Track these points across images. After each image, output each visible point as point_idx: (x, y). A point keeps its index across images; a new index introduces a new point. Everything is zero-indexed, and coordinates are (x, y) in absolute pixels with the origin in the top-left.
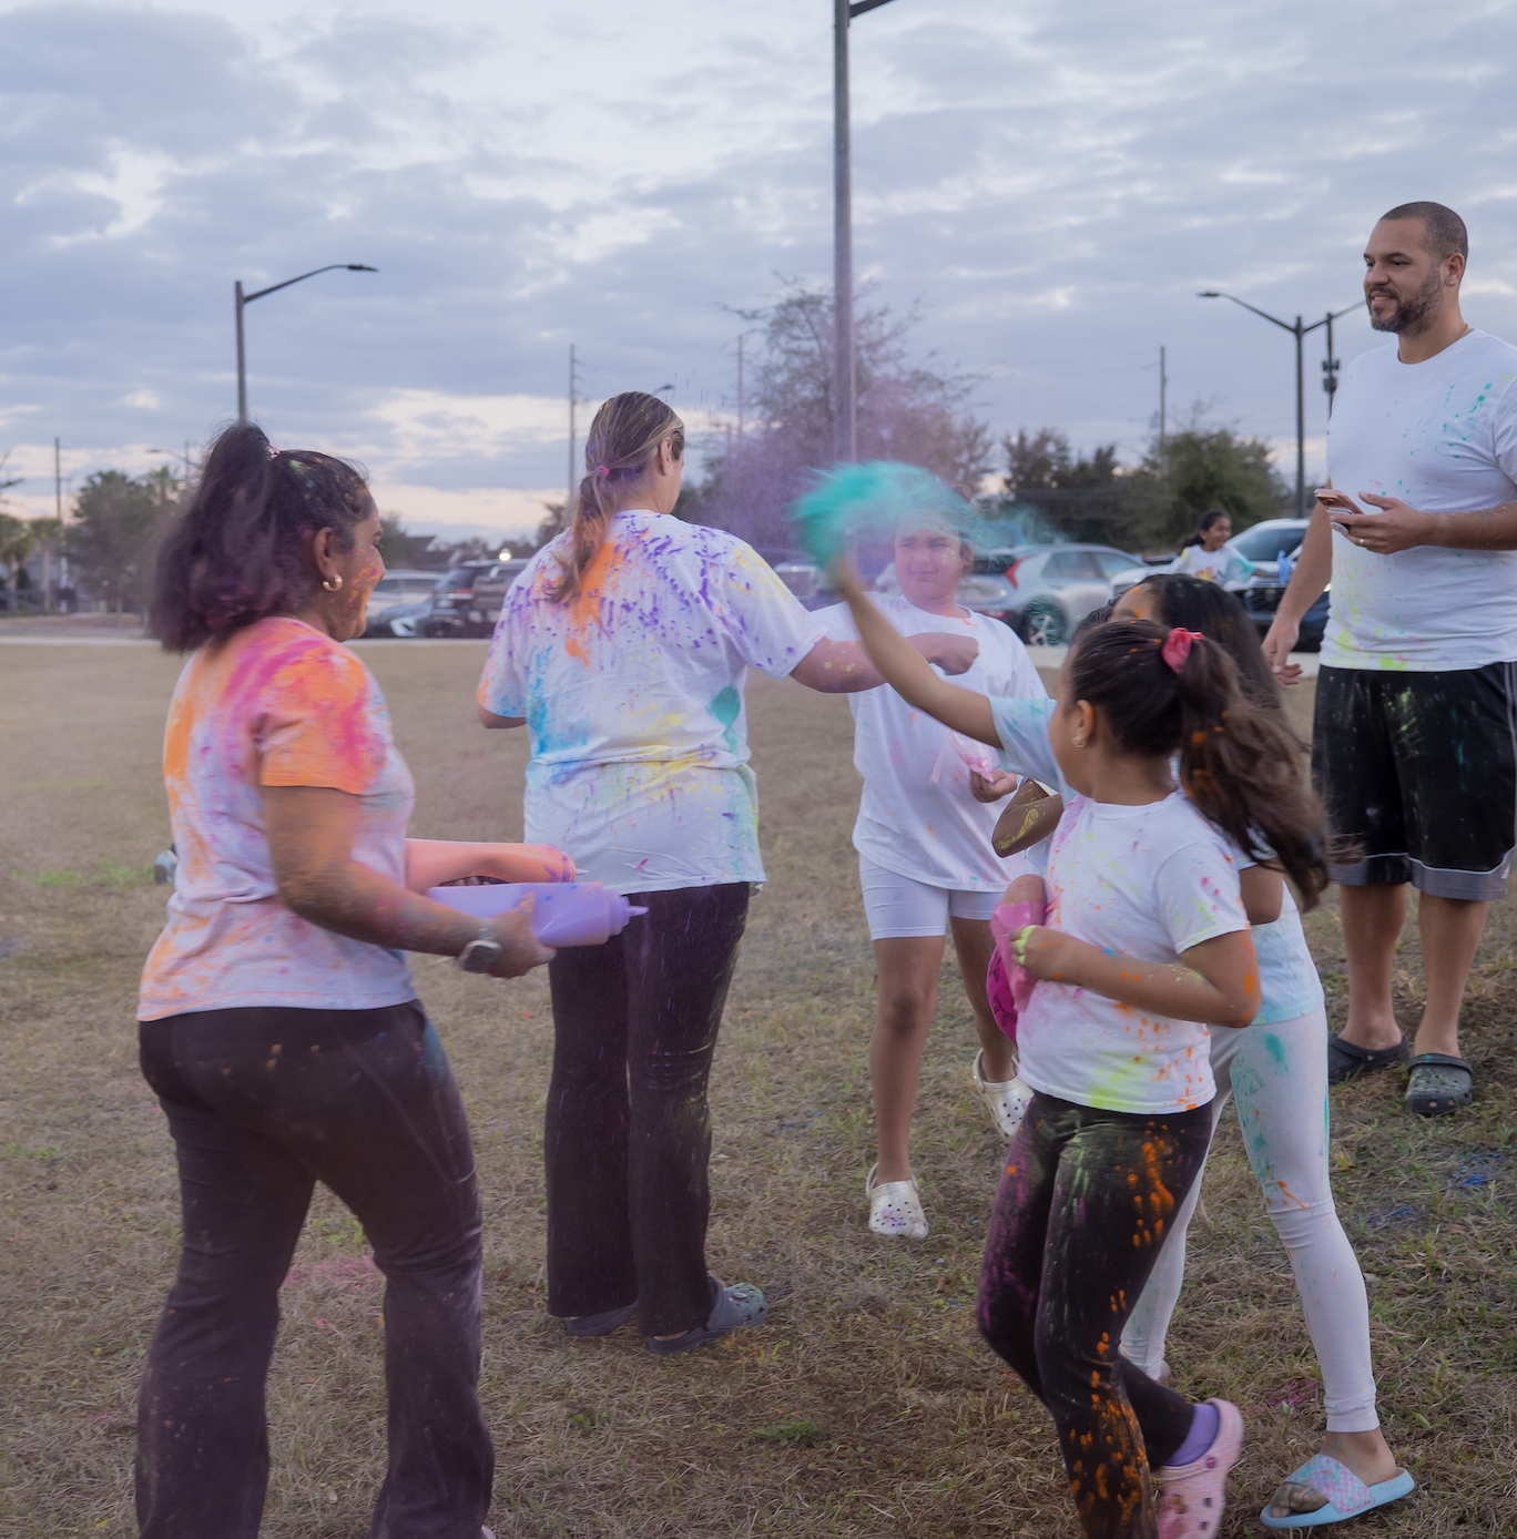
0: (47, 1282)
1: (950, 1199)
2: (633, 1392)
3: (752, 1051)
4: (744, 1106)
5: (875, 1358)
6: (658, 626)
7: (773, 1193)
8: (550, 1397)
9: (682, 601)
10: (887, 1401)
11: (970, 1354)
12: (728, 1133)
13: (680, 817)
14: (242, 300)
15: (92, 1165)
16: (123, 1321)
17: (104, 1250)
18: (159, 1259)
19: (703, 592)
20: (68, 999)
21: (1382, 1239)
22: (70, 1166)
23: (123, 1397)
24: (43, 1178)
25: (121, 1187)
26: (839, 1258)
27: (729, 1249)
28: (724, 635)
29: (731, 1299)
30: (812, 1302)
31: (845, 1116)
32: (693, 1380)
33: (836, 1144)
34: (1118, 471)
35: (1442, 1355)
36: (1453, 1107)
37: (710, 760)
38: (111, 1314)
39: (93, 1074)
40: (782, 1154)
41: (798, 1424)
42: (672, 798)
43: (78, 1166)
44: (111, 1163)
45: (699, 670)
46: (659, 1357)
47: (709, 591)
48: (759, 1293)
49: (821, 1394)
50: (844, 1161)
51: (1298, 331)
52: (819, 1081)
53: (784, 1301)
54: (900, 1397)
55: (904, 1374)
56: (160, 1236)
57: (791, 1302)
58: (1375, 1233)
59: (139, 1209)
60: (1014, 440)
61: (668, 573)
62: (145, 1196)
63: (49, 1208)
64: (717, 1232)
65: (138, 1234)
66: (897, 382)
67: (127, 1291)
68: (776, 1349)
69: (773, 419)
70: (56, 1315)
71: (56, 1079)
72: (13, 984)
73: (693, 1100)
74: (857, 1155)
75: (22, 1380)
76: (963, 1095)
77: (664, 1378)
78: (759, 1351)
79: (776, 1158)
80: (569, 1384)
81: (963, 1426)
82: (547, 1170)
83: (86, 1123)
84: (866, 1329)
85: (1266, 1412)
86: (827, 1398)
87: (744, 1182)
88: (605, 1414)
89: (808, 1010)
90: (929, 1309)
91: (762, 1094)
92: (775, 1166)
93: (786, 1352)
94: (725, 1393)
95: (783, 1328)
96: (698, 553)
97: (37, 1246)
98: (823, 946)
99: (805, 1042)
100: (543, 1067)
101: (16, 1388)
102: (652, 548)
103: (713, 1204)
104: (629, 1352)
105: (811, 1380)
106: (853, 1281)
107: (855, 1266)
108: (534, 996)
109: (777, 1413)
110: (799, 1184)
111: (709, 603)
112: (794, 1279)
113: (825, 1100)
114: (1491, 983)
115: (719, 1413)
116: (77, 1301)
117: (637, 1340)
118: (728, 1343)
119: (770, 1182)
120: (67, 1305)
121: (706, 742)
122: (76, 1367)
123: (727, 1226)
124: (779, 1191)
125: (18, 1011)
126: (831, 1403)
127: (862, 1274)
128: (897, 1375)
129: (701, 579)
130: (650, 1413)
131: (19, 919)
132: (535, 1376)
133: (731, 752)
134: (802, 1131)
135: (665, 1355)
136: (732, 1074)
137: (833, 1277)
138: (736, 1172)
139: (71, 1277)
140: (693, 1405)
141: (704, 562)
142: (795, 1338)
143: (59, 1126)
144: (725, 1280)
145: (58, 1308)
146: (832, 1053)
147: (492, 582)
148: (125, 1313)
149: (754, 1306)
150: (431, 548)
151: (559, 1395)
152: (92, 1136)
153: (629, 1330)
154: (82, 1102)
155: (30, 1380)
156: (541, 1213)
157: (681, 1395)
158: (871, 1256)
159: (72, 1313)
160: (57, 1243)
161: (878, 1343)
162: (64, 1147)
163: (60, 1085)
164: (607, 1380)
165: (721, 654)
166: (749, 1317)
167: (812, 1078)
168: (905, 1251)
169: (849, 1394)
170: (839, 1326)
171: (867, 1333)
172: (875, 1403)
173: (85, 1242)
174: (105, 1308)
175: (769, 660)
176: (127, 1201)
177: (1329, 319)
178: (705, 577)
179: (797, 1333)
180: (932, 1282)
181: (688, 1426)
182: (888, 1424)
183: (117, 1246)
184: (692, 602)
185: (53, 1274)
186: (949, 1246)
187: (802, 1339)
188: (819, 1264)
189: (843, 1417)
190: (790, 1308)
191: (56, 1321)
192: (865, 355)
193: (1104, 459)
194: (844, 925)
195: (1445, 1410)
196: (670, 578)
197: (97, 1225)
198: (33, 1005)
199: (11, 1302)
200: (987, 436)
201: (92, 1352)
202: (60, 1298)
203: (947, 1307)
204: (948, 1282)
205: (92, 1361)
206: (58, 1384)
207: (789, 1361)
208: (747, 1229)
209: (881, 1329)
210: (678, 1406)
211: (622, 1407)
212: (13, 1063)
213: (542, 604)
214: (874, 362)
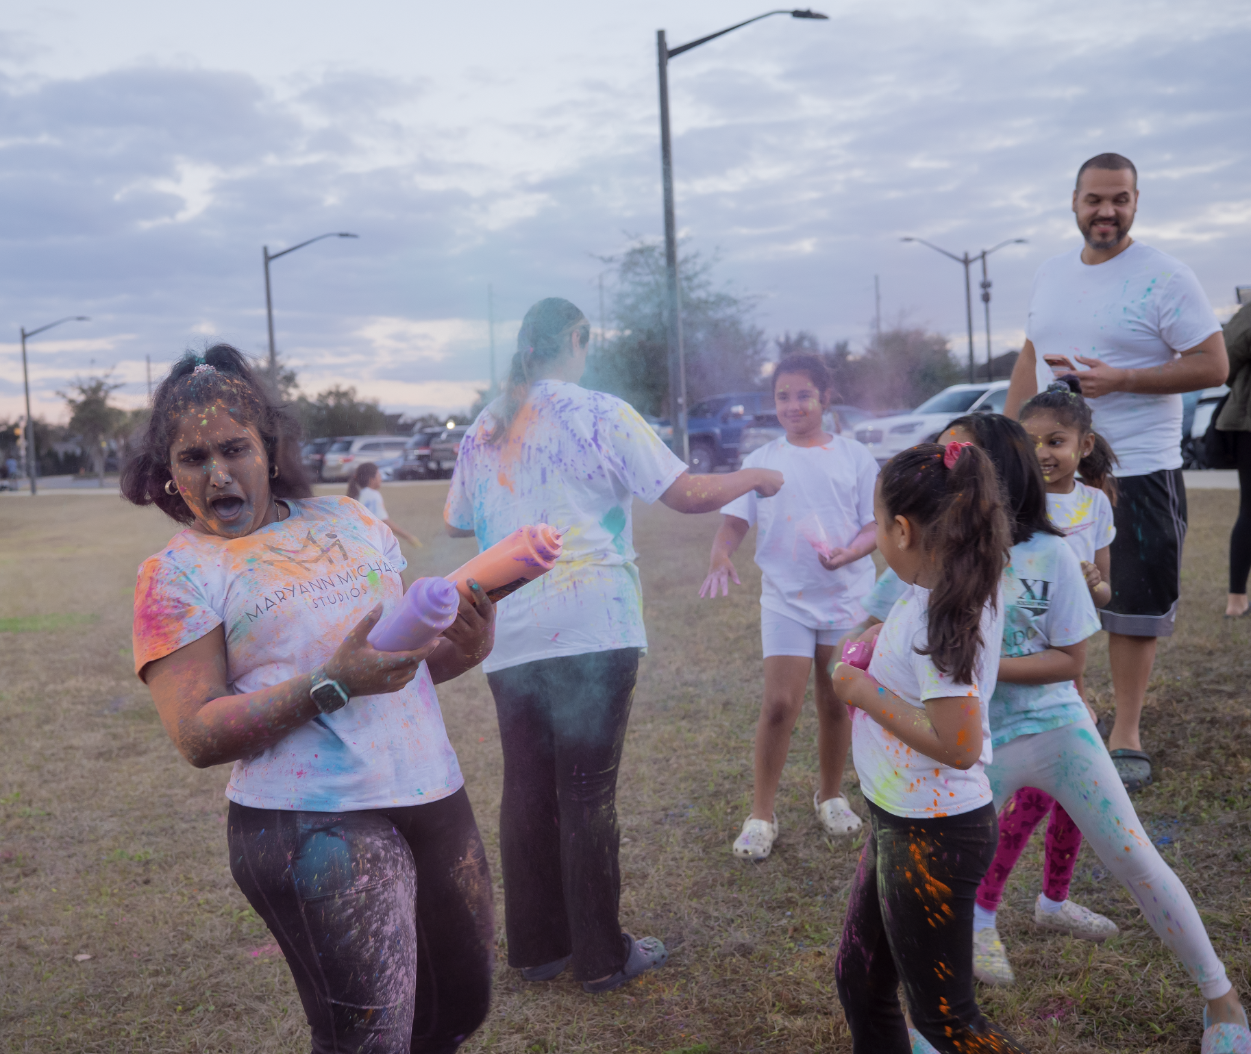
0: (142, 955)
1: (791, 867)
2: (574, 1025)
3: (642, 761)
4: (639, 802)
5: (748, 990)
6: (562, 464)
7: (664, 867)
8: (513, 1031)
9: (579, 445)
10: (760, 1024)
11: (818, 985)
12: (629, 823)
13: (581, 602)
14: (268, 259)
15: (176, 863)
16: (198, 984)
17: (184, 929)
18: (224, 934)
19: (595, 439)
20: (159, 740)
21: (1104, 887)
22: (160, 865)
23: (198, 1044)
24: (140, 875)
25: (196, 880)
26: (716, 914)
27: (636, 909)
28: (610, 471)
29: (641, 950)
30: (699, 949)
31: (711, 808)
32: (617, 1013)
33: (706, 828)
34: (850, 358)
35: (1162, 975)
36: (1141, 787)
37: (602, 559)
38: (189, 979)
39: (176, 795)
40: (668, 837)
41: (698, 1046)
42: (575, 587)
43: (165, 865)
44: (189, 861)
45: (593, 496)
46: (591, 995)
47: (599, 438)
48: (661, 945)
49: (711, 1021)
50: (713, 840)
51: (966, 262)
52: (690, 780)
53: (678, 949)
54: (769, 1020)
55: (771, 1003)
56: (225, 916)
57: (684, 949)
58: (1099, 882)
59: (210, 896)
60: (782, 339)
61: (569, 425)
62: (214, 885)
63: (144, 898)
64: (627, 897)
65: (209, 915)
66: (706, 302)
67: (201, 960)
68: (676, 986)
69: (626, 327)
70: (149, 981)
71: (150, 799)
72: (120, 730)
73: (604, 807)
74: (721, 835)
75: (123, 1033)
76: (792, 789)
77: (596, 1012)
78: (663, 988)
79: (664, 840)
80: (527, 1020)
81: (818, 1043)
82: (502, 855)
83: (171, 831)
84: (740, 968)
85: (1039, 1024)
86: (716, 1023)
87: (644, 859)
88: (555, 1044)
89: (678, 731)
90: (784, 951)
91: (651, 793)
92: (664, 845)
93: (683, 988)
94: (642, 1023)
95: (680, 969)
96: (591, 411)
97: (135, 928)
98: (685, 684)
99: (678, 753)
100: (495, 778)
101: (118, 1041)
102: (558, 407)
103: (622, 876)
104: (569, 993)
105: (704, 1011)
106: (727, 931)
107: (727, 919)
108: (486, 727)
109: (680, 1037)
110: (682, 858)
111: (599, 446)
112: (685, 932)
113: (696, 795)
114: (1153, 695)
115: (638, 1039)
116: (164, 969)
117: (575, 983)
118: (640, 983)
119: (661, 858)
120: (157, 973)
121: (599, 547)
122: (163, 1022)
123: (634, 893)
124: (669, 865)
125: (124, 751)
126: (719, 1028)
127: (733, 925)
128: (766, 1004)
129: (593, 430)
130: (588, 1041)
131: (125, 683)
132: (502, 1014)
133: (620, 553)
134: (681, 819)
135: (595, 993)
136: (629, 779)
137: (712, 929)
138: (637, 851)
139: (160, 951)
140: (619, 1033)
141: (596, 417)
142: (688, 976)
143: (151, 835)
144: (635, 934)
145: (151, 975)
146: (697, 761)
147: (443, 442)
148: (199, 978)
149: (657, 954)
150: (401, 421)
151: (520, 1029)
152: (175, 841)
153: (568, 976)
154: (169, 815)
155: (129, 1033)
156: (500, 887)
157: (609, 1025)
158: (739, 912)
159: (161, 979)
160: (149, 925)
161: (750, 979)
162: (156, 851)
163: (153, 804)
164: (554, 1016)
165: (609, 483)
166: (655, 963)
167: (685, 779)
168: (762, 907)
169: (732, 1020)
170: (720, 966)
171: (741, 971)
172: (751, 1027)
173: (171, 924)
174: (185, 974)
175: (643, 489)
176: (200, 890)
177: (983, 255)
178: (596, 427)
179: (690, 974)
180: (785, 931)
181: (616, 1050)
182: (762, 1043)
183: (193, 925)
184: (586, 446)
185: (147, 949)
186: (794, 902)
187: (694, 978)
188: (702, 919)
189: (729, 1038)
190: (684, 954)
191: (149, 986)
192: (685, 284)
193: (842, 350)
194: (697, 669)
195: (1170, 1019)
196: (570, 429)
197: (179, 910)
198: (134, 745)
199: (115, 973)
200: (764, 337)
201: (175, 1010)
202: (151, 967)
203: (796, 949)
204: (795, 930)
205: (175, 1017)
206: (150, 1036)
207: (686, 996)
208: (649, 894)
209: (751, 968)
210: (608, 1035)
211: (567, 1036)
212: (119, 789)
213: (482, 448)
214: (691, 289)
